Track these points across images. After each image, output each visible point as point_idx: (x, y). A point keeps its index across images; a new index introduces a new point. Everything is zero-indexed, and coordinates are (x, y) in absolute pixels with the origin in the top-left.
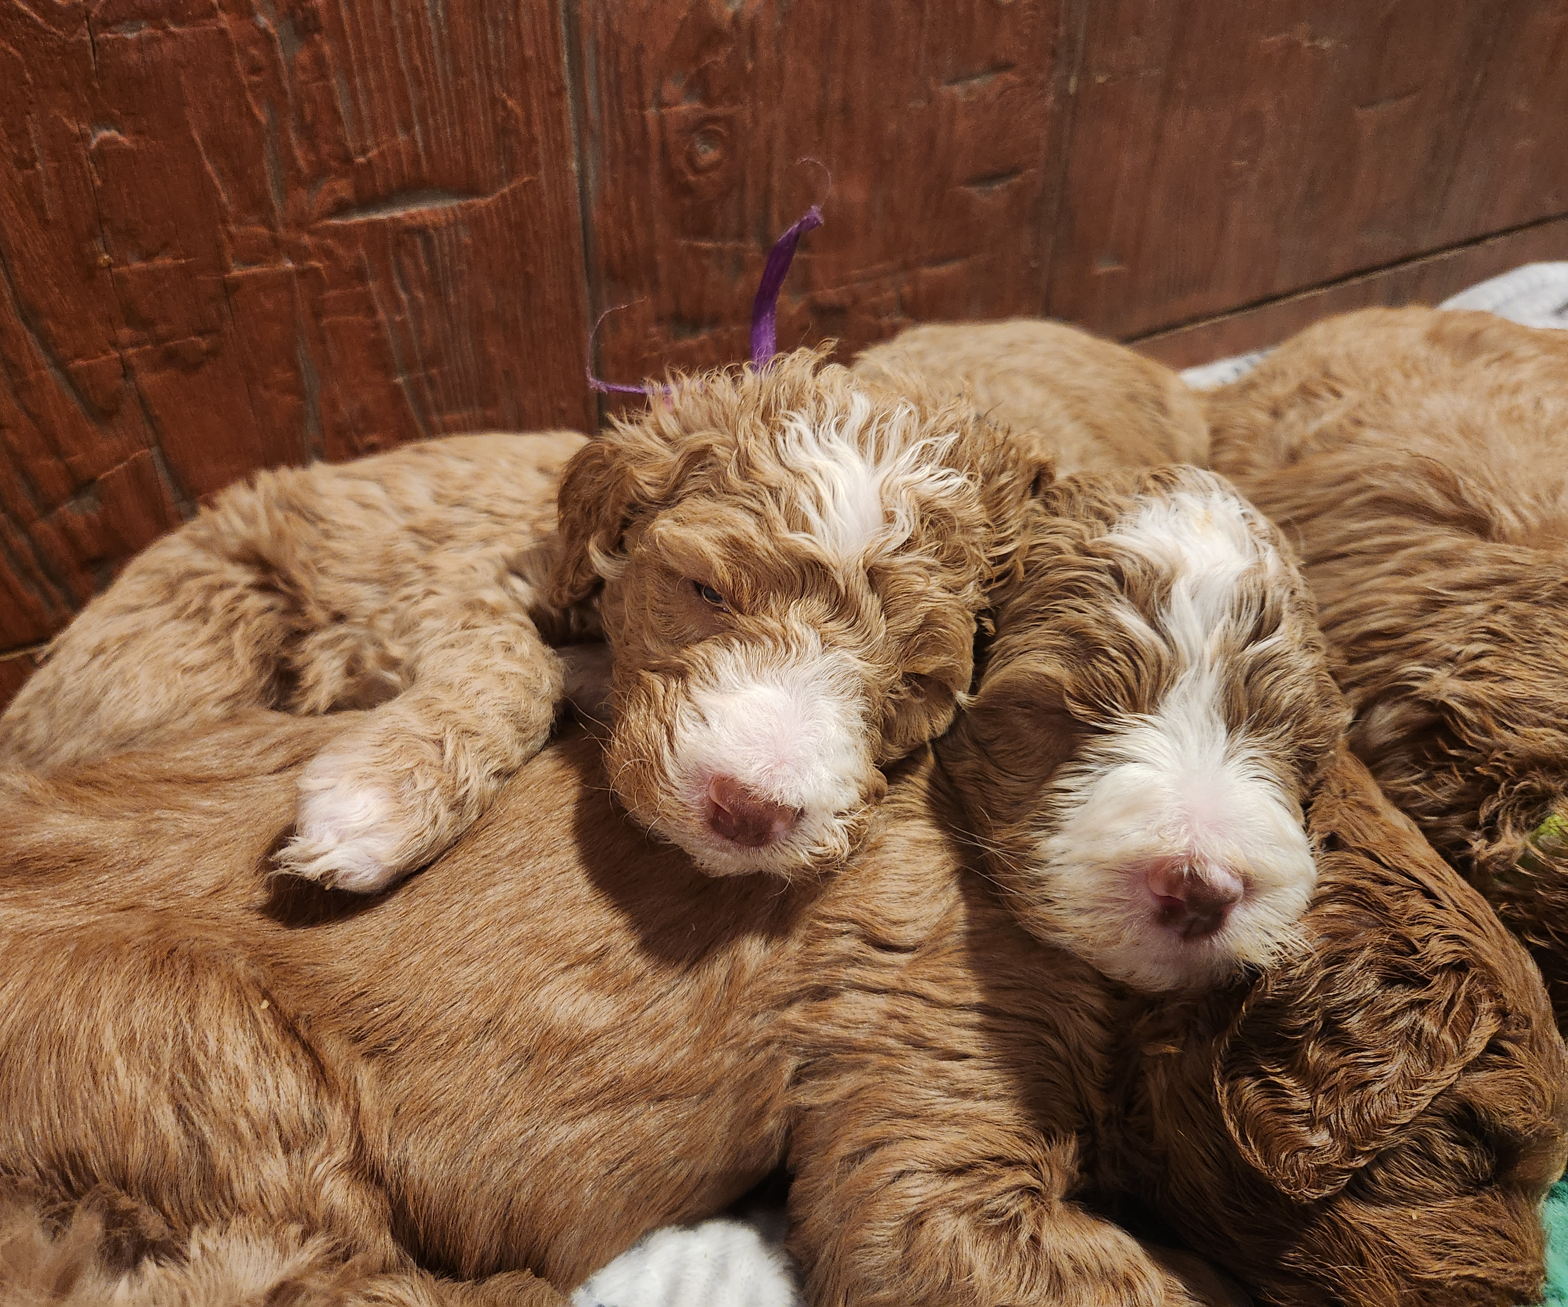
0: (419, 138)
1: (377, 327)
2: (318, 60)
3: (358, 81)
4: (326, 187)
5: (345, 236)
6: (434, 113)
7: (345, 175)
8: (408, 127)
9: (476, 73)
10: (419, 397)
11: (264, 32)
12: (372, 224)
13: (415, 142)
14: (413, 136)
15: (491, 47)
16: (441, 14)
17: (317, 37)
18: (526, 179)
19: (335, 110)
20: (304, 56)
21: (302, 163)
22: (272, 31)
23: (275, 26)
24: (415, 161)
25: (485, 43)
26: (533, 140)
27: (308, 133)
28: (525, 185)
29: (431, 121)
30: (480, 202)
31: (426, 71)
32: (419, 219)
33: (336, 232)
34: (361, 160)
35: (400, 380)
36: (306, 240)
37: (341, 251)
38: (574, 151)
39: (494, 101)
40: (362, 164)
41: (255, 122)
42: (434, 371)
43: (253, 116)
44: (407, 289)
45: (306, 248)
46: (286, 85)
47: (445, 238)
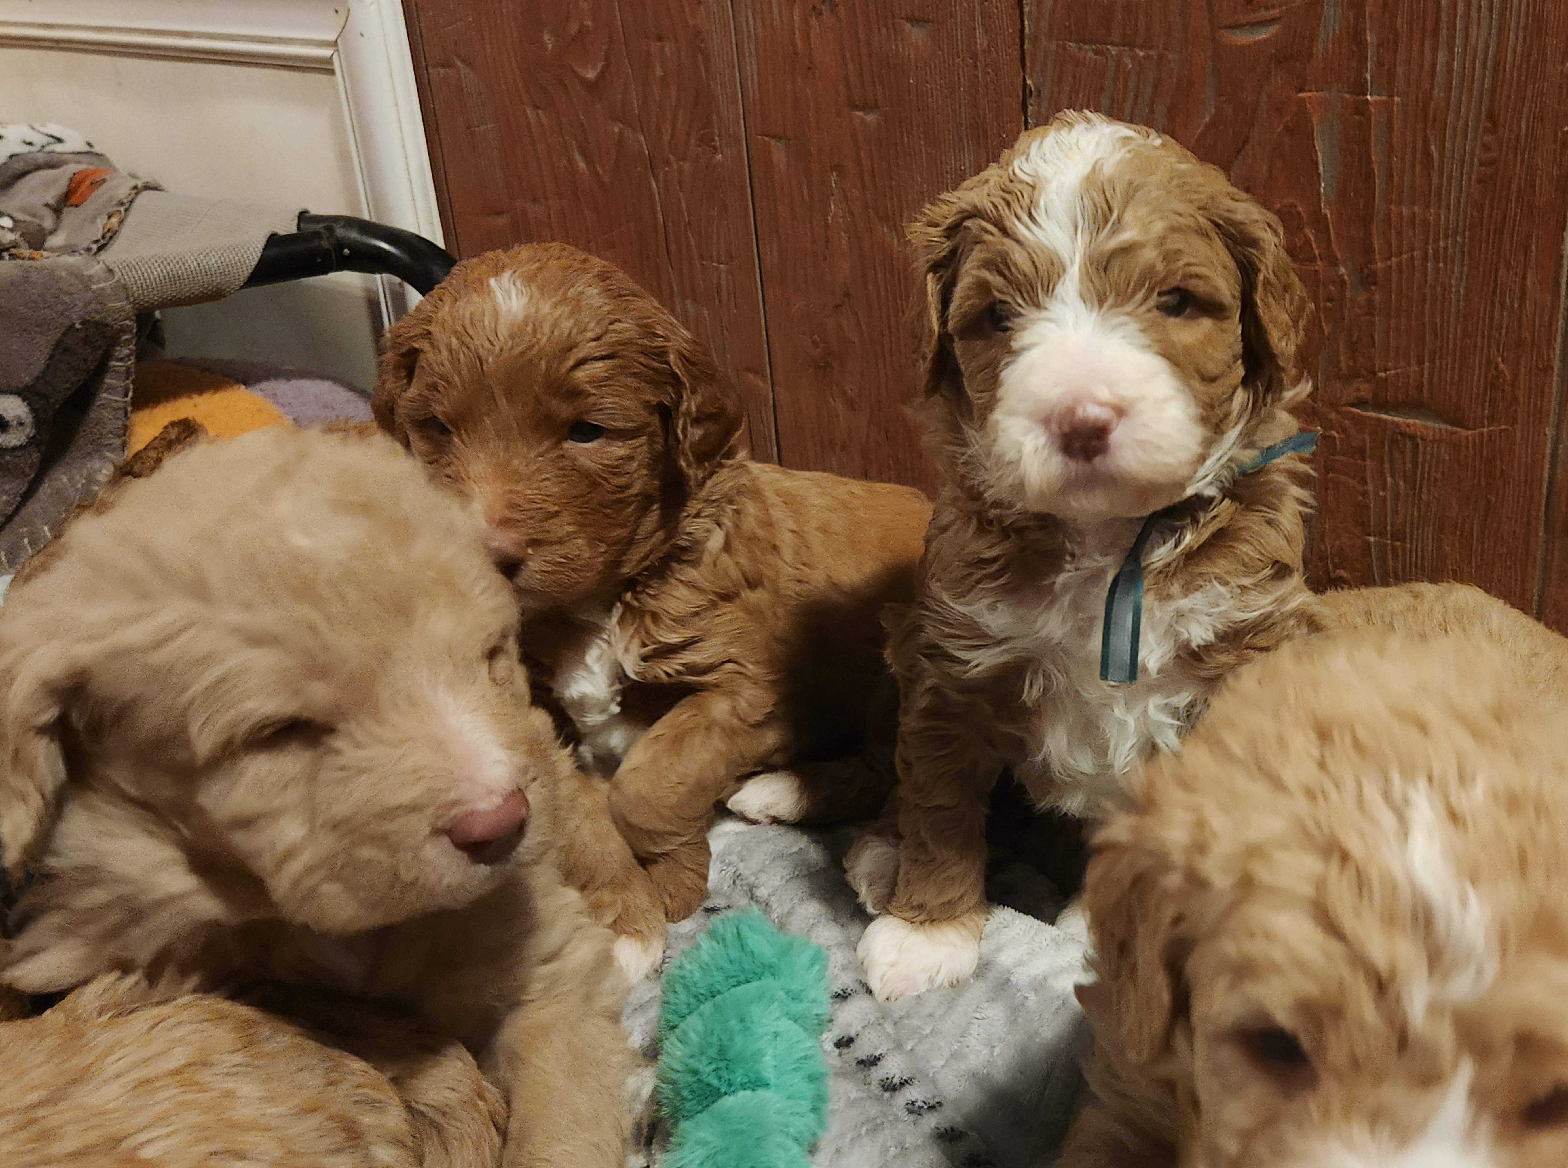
0: (1426, 372)
1: (1364, 494)
2: (1370, 302)
3: (1393, 322)
4: (1355, 385)
5: (1359, 422)
6: (1441, 358)
7: (1369, 381)
8: (1421, 363)
9: (1479, 339)
10: (1383, 558)
11: (1341, 276)
12: (1379, 420)
13: (1422, 374)
14: (1422, 369)
15: (1495, 322)
16: (1462, 291)
17: (1373, 288)
18: (1503, 427)
19: (1373, 337)
20: (1362, 298)
21: (1343, 365)
22: (1346, 277)
23: (1349, 276)
24: (1420, 388)
25: (1492, 318)
26: (1515, 399)
27: (1353, 348)
28: (1501, 431)
29: (1437, 363)
30: (1464, 433)
31: (1442, 327)
32: (1413, 428)
33: (1353, 418)
34: (1383, 374)
35: (1372, 539)
36: (1333, 415)
37: (1353, 432)
38: (1553, 418)
39: (1489, 362)
40: (1381, 377)
41: (1322, 330)
42: (1398, 543)
43: (1321, 327)
44: (1392, 476)
45: (1331, 420)
46: (1346, 314)
47: (1429, 449)
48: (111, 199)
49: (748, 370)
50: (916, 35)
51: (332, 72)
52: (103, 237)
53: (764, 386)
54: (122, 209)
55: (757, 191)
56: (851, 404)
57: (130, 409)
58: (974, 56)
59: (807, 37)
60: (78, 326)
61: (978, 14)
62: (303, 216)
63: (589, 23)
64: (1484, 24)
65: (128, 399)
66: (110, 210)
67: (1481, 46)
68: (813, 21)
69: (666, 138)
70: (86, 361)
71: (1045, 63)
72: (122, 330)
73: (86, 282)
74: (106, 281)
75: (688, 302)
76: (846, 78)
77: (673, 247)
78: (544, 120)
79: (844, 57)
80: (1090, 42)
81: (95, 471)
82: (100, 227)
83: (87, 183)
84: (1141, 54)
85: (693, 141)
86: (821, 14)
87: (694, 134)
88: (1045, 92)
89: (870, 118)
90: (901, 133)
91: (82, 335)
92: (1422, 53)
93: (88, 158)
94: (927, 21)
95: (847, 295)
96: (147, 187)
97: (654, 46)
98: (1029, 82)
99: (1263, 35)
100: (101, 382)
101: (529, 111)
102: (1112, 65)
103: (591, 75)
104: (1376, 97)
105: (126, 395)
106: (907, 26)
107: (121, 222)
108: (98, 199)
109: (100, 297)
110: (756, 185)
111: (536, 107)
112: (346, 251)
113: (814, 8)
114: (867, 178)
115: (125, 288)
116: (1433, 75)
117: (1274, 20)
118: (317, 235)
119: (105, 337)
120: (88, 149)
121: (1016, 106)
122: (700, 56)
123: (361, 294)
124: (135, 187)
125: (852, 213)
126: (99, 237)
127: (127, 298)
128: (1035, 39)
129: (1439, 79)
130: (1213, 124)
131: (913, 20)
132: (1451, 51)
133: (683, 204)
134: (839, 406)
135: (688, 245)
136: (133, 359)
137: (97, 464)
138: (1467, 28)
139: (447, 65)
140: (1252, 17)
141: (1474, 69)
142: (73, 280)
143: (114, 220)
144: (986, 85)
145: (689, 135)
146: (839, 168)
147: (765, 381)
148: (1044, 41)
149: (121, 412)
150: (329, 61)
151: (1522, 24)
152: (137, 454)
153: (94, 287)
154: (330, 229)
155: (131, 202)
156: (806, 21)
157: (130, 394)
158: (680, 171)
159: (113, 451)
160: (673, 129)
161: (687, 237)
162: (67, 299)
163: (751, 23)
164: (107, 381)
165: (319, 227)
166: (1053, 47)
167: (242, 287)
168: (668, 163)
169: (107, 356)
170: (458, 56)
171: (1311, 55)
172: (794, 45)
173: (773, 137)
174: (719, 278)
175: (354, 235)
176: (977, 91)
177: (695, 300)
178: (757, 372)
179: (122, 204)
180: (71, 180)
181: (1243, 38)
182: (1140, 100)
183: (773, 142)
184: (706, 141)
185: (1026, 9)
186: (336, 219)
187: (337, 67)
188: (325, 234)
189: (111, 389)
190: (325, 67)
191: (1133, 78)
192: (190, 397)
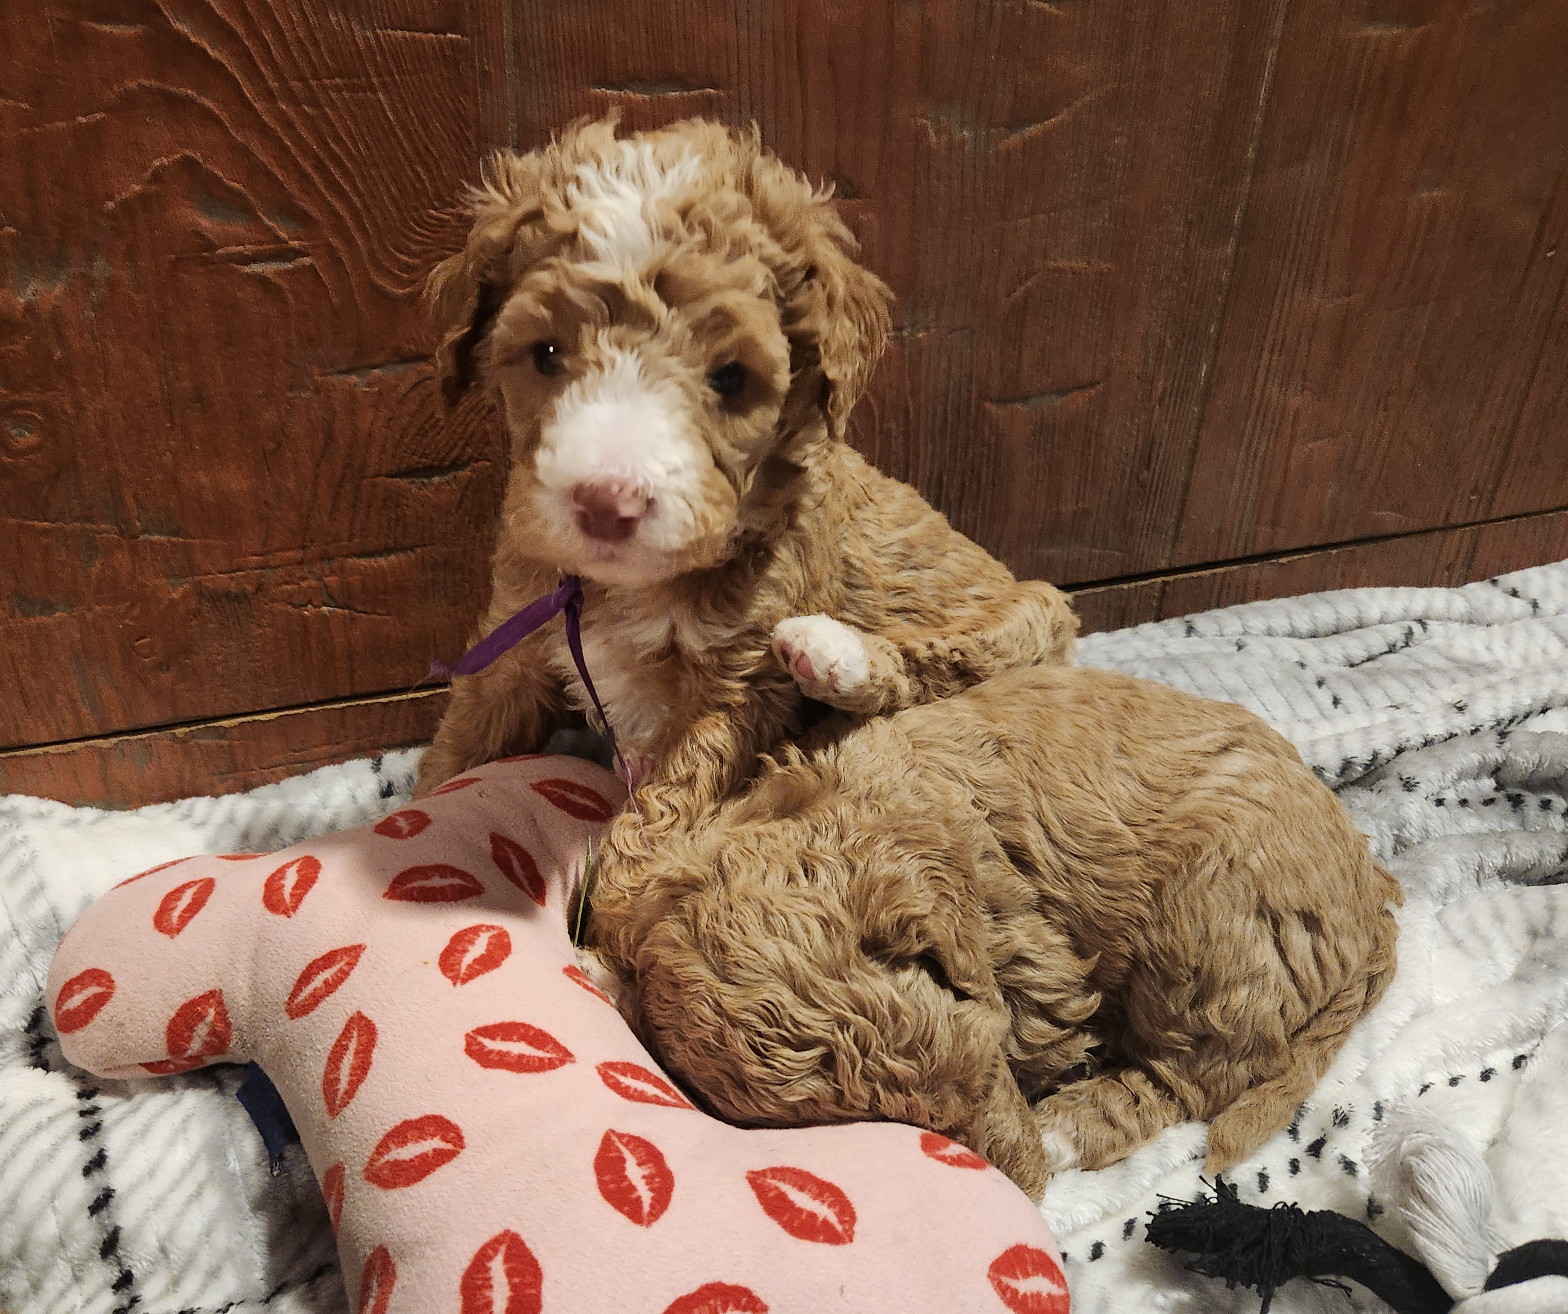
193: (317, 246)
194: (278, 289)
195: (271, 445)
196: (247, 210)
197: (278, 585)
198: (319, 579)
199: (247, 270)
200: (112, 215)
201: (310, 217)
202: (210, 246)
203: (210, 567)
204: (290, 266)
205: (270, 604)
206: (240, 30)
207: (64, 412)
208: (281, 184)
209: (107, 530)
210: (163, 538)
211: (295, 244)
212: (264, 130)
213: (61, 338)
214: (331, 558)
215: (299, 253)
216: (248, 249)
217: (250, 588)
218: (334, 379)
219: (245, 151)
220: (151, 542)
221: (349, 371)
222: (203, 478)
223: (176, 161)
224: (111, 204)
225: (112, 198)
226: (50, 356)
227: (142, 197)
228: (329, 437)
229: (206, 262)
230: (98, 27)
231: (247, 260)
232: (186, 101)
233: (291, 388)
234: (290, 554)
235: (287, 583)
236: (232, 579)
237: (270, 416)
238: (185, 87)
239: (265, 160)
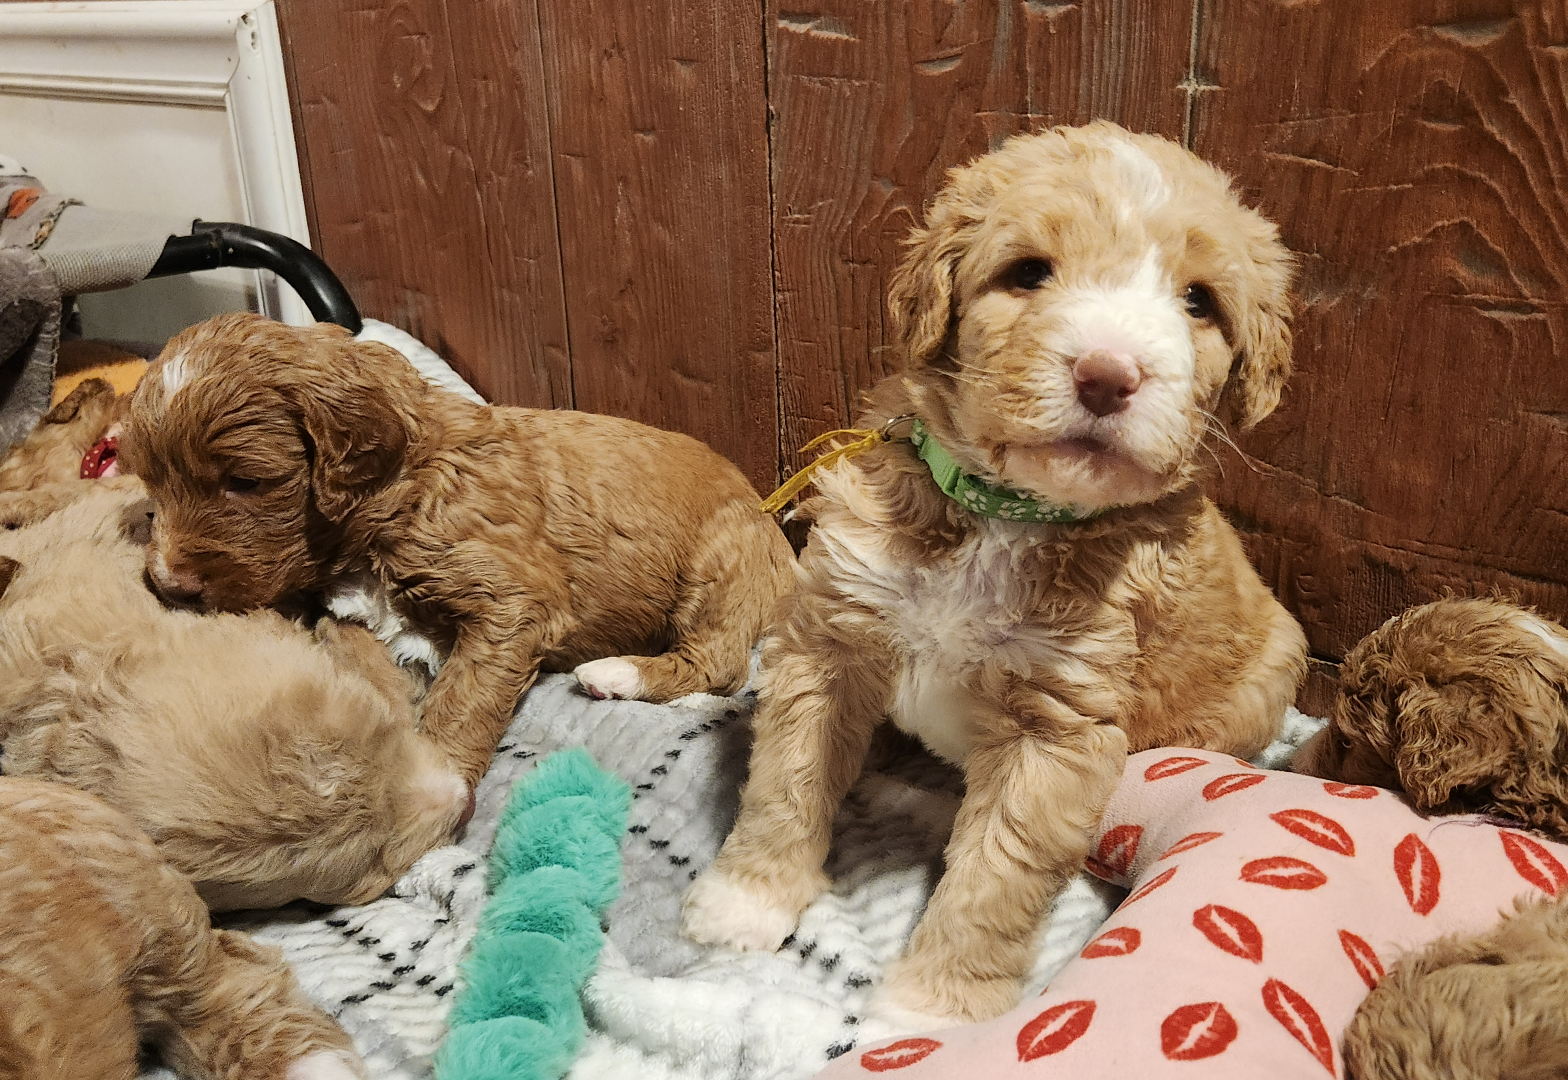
48: (42, 212)
49: (551, 345)
50: (684, 72)
51: (224, 108)
52: (36, 241)
53: (564, 359)
54: (52, 220)
55: (560, 199)
56: (632, 372)
57: (54, 373)
58: (729, 88)
59: (600, 75)
60: (16, 304)
61: (732, 54)
62: (196, 223)
63: (429, 66)
64: (1115, 57)
65: (53, 365)
66: (42, 221)
67: (1112, 74)
68: (605, 63)
69: (489, 157)
70: (21, 332)
71: (783, 92)
72: (51, 309)
73: (24, 269)
74: (39, 268)
75: (504, 291)
76: (630, 107)
77: (493, 246)
78: (392, 145)
79: (628, 90)
80: (818, 75)
81: (25, 423)
82: (34, 234)
83: (24, 200)
84: (857, 84)
85: (510, 159)
86: (611, 55)
87: (510, 154)
88: (784, 116)
89: (649, 139)
90: (673, 149)
91: (18, 311)
92: (1068, 80)
93: (23, 181)
94: (692, 61)
95: (630, 281)
96: (72, 203)
97: (480, 85)
98: (771, 107)
99: (949, 67)
100: (33, 350)
101: (381, 139)
102: (834, 92)
103: (430, 108)
104: (1035, 116)
105: (52, 361)
106: (677, 64)
107: (50, 230)
108: (33, 212)
109: (34, 282)
110: (559, 193)
111: (386, 135)
112: (231, 250)
113: (606, 51)
114: (646, 186)
115: (54, 274)
116: (1077, 97)
117: (957, 56)
118: (207, 237)
119: (37, 313)
120: (23, 173)
121: (762, 128)
122: (516, 92)
123: (242, 290)
124: (63, 203)
125: (634, 215)
126: (33, 241)
127: (56, 282)
128: (776, 73)
129: (1082, 101)
130: (911, 138)
131: (682, 60)
132: (1090, 78)
133: (502, 212)
134: (623, 372)
135: (505, 245)
136: (58, 332)
137: (27, 417)
138: (1101, 62)
139: (316, 101)
140: (941, 54)
141: (1107, 93)
142: (14, 267)
143: (45, 229)
144: (739, 111)
145: (507, 155)
146: (624, 179)
147: (564, 352)
148: (782, 76)
149: (47, 376)
150: (222, 100)
151: (1142, 57)
152: (58, 406)
153: (30, 273)
154: (218, 233)
155: (59, 214)
156: (599, 62)
157: (55, 361)
158: (500, 184)
159: (39, 406)
160: (495, 149)
161: (504, 238)
162: (8, 282)
163: (557, 65)
164: (37, 349)
165: (209, 231)
166: (790, 79)
167: (146, 278)
168: (489, 177)
169: (38, 330)
170: (325, 95)
171: (985, 83)
172: (590, 81)
173: (572, 155)
174: (529, 270)
175: (237, 237)
176: (731, 116)
177: (510, 289)
178: (557, 346)
179: (52, 216)
180: (11, 198)
181: (934, 71)
182: (856, 121)
183: (573, 159)
184: (520, 159)
185: (769, 50)
186: (223, 225)
187: (228, 104)
188: (214, 236)
189: (41, 357)
190: (218, 105)
191: (851, 102)
192: (101, 367)
193: (1553, 306)
194: (1508, 334)
195: (1460, 456)
196: (1501, 269)
197: (1432, 573)
198: (1469, 581)
199: (1486, 314)
200: (1391, 255)
201: (1555, 282)
202: (1460, 290)
203: (1378, 538)
204: (1525, 318)
205: (1419, 586)
206: (1540, 132)
207: (1308, 389)
208: (1536, 253)
209: (1310, 485)
210: (1349, 503)
211: (1536, 301)
212: (1535, 210)
213: (1324, 336)
214: (1485, 566)
215: (1534, 309)
216: (1491, 298)
217: (1405, 567)
218: (1535, 417)
219: (1515, 223)
220: (1338, 503)
221: (1552, 413)
222: (1396, 466)
223: (1455, 224)
224: (1393, 248)
225: (1395, 243)
226: (1313, 346)
227: (1418, 247)
228: (1515, 462)
229: (1453, 302)
230: (1426, 123)
231: (1486, 306)
232: (1474, 180)
233: (1493, 415)
234: (1450, 550)
235: (1439, 573)
236: (1393, 553)
237: (1468, 432)
238: (1480, 171)
239: (1530, 233)
